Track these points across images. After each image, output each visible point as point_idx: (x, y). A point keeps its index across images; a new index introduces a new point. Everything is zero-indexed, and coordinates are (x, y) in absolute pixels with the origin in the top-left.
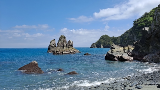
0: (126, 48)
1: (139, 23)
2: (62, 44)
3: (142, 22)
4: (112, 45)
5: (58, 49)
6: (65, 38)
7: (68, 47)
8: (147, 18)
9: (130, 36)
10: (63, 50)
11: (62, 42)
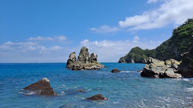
0: (169, 62)
1: (180, 32)
2: (83, 57)
3: (183, 31)
4: (149, 59)
5: (78, 64)
6: (87, 50)
7: (91, 61)
8: (190, 26)
9: (168, 48)
10: (85, 65)
11: (84, 55)
